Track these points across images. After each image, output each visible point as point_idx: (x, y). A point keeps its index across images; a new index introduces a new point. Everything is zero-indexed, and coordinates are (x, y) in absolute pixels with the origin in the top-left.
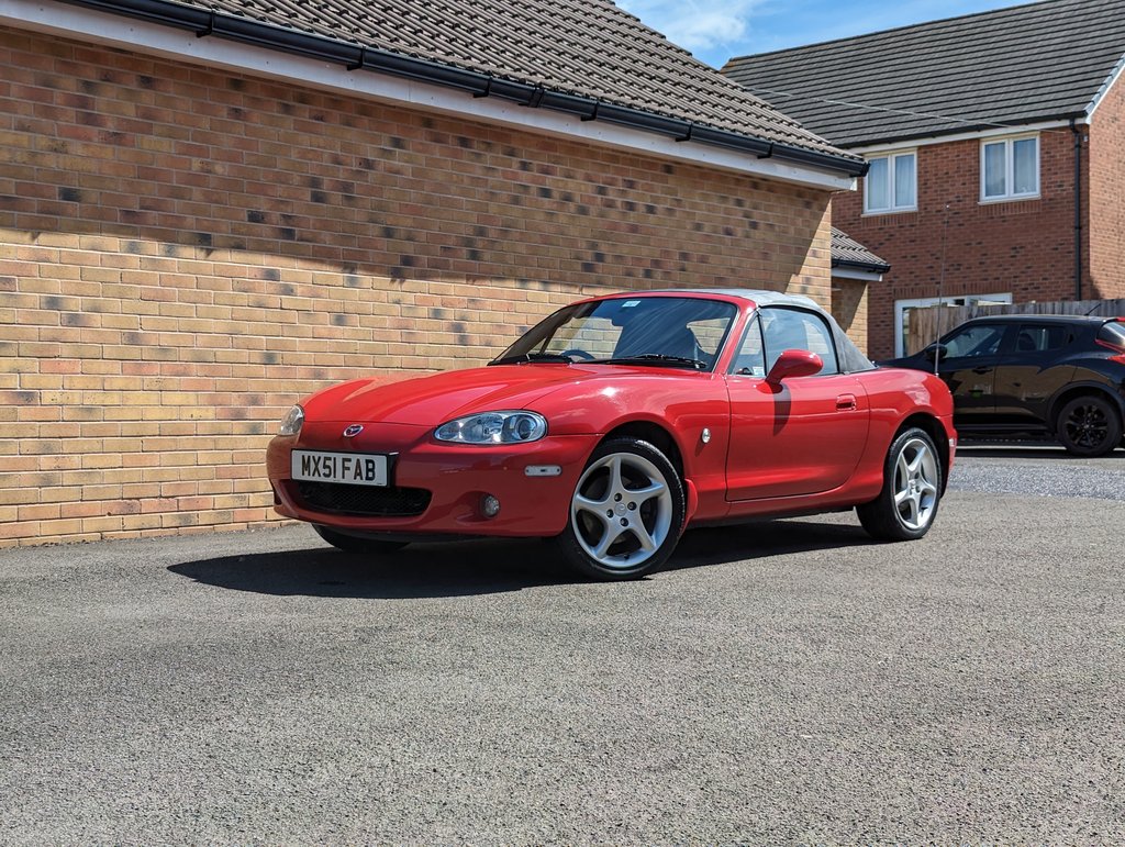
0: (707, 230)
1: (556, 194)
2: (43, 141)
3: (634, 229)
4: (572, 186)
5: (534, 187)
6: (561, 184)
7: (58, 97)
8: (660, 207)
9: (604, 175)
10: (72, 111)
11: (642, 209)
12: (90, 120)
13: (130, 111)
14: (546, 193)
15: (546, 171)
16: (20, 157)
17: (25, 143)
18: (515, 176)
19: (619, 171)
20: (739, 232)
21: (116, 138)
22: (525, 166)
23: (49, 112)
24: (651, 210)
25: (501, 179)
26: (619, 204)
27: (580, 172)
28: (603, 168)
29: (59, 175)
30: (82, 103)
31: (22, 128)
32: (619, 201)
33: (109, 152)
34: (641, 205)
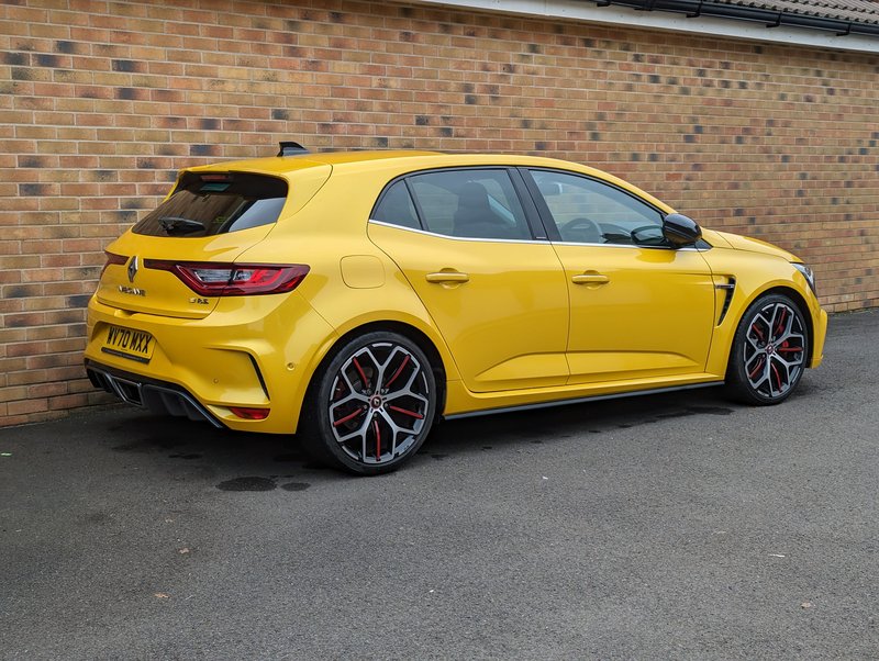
0: (790, 99)
1: (663, 80)
2: (258, 73)
3: (728, 103)
4: (676, 71)
5: (645, 75)
6: (668, 71)
7: (269, 36)
8: (750, 83)
9: (703, 59)
10: (280, 46)
11: (735, 86)
12: (294, 52)
13: (324, 42)
14: (655, 79)
15: (655, 61)
16: (242, 87)
17: (245, 77)
18: (629, 67)
19: (716, 55)
20: (818, 98)
21: (314, 66)
22: (637, 58)
23: (263, 49)
24: (743, 86)
25: (618, 71)
26: (716, 83)
27: (683, 59)
28: (703, 54)
29: (271, 100)
30: (288, 39)
31: (243, 63)
32: (716, 80)
33: (310, 77)
34: (735, 82)
